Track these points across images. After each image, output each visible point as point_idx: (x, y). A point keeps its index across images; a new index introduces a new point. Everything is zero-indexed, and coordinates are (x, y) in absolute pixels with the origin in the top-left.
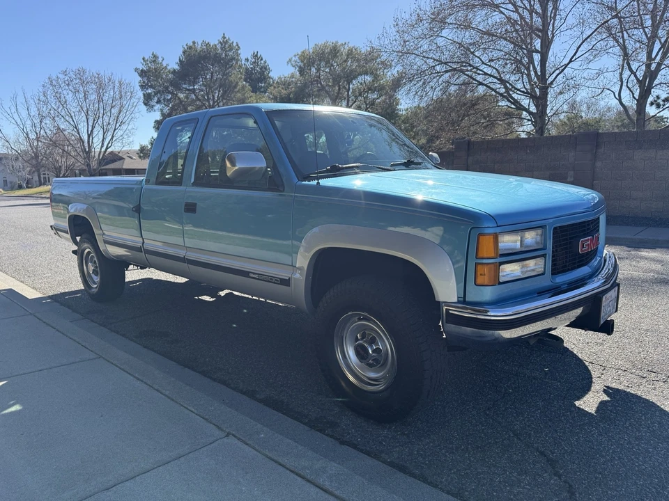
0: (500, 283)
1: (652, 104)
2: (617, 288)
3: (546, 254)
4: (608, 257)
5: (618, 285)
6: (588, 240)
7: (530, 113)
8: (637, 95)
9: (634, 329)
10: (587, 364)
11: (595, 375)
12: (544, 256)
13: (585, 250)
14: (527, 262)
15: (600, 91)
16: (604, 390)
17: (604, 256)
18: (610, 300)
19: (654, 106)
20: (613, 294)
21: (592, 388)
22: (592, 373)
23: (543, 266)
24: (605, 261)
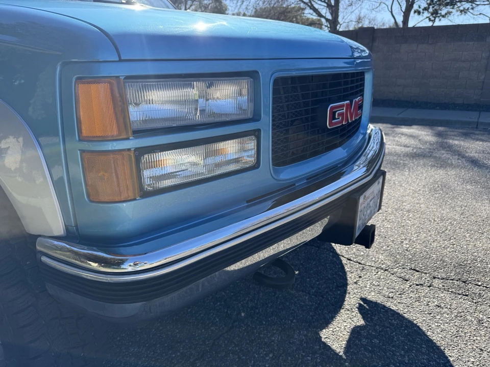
0: (145, 194)
1: (415, 12)
2: (381, 178)
3: (259, 130)
4: (373, 133)
5: (384, 173)
6: (343, 106)
7: (327, 20)
8: (404, 9)
9: (396, 210)
10: (344, 261)
11: (351, 277)
12: (256, 133)
13: (336, 123)
14: (221, 145)
15: (378, 4)
16: (360, 305)
17: (369, 131)
18: (371, 197)
19: (416, 14)
20: (376, 187)
21: (346, 303)
22: (349, 275)
23: (253, 152)
24: (370, 137)
